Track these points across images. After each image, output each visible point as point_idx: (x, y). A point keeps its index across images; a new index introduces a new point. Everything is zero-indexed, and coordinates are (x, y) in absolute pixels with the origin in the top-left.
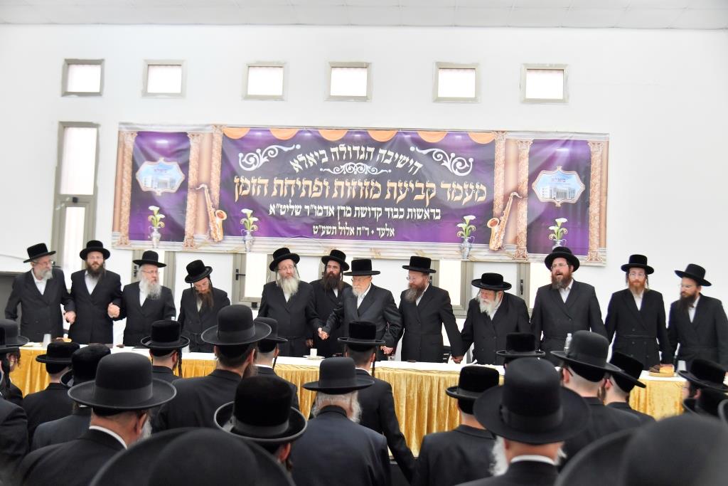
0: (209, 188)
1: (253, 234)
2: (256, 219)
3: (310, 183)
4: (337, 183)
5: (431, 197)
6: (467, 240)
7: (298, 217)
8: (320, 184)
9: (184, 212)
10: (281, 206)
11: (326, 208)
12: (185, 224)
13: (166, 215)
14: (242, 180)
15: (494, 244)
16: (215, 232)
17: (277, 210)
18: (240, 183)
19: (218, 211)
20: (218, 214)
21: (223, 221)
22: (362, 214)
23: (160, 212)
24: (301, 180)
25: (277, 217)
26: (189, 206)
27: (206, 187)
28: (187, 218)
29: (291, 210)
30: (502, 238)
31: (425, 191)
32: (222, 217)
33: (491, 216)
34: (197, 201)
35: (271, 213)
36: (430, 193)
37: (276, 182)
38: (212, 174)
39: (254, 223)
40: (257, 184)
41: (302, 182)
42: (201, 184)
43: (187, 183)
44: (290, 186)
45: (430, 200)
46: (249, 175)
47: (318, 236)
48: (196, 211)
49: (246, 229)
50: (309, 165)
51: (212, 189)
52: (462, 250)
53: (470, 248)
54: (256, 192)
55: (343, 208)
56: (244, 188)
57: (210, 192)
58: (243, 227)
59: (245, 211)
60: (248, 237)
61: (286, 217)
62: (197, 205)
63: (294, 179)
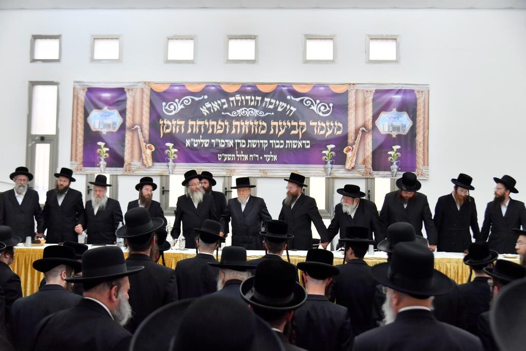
0: (141, 128)
1: (174, 161)
2: (176, 150)
3: (215, 123)
4: (235, 123)
5: (303, 132)
6: (329, 162)
7: (206, 148)
8: (223, 124)
9: (124, 146)
10: (194, 140)
11: (227, 141)
12: (124, 155)
13: (110, 148)
14: (165, 122)
15: (349, 165)
16: (146, 160)
17: (192, 143)
18: (164, 124)
19: (148, 145)
20: (149, 147)
21: (152, 152)
22: (253, 145)
23: (106, 146)
24: (208, 121)
25: (191, 148)
26: (127, 142)
27: (139, 127)
28: (125, 150)
29: (201, 143)
30: (354, 160)
31: (298, 128)
32: (151, 149)
33: (346, 145)
34: (133, 138)
35: (187, 146)
36: (302, 129)
37: (190, 123)
38: (143, 118)
39: (175, 153)
40: (177, 125)
41: (209, 122)
42: (135, 125)
43: (125, 125)
44: (200, 126)
45: (302, 134)
46: (170, 118)
47: (222, 162)
48: (132, 145)
49: (169, 158)
50: (214, 110)
51: (143, 129)
52: (326, 169)
53: (332, 168)
54: (176, 130)
55: (239, 141)
56: (167, 128)
57: (142, 131)
58: (167, 156)
59: (168, 144)
60: (171, 163)
61: (198, 148)
62: (133, 141)
63: (204, 120)
